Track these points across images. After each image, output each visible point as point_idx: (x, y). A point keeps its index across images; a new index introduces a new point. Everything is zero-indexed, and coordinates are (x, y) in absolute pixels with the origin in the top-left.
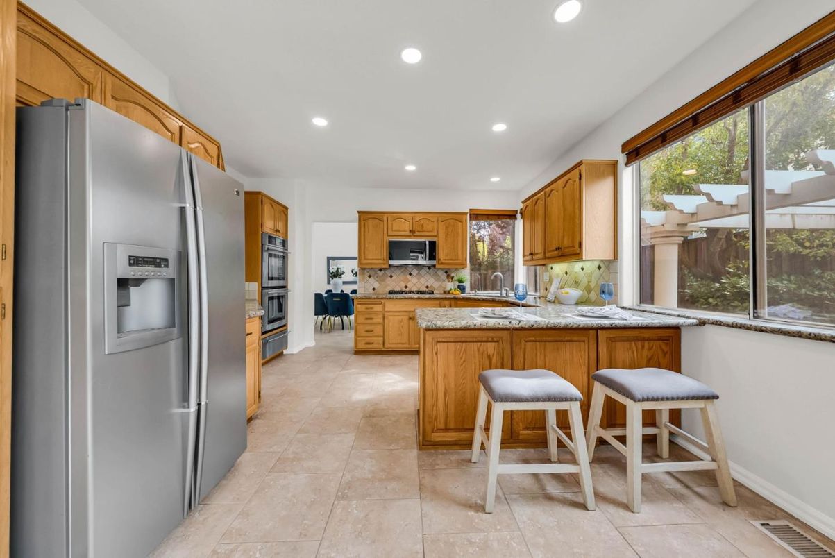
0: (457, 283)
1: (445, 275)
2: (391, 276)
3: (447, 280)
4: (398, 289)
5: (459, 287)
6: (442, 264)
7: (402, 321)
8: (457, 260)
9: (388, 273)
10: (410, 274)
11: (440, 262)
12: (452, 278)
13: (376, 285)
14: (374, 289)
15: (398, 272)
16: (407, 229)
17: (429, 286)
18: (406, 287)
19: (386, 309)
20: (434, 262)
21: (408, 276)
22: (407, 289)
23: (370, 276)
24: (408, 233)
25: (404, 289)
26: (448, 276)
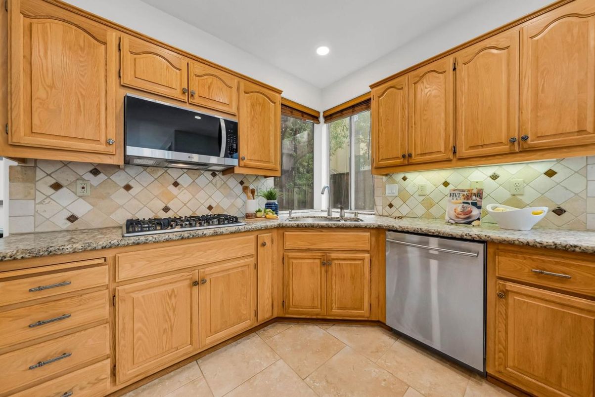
0: (265, 201)
1: (240, 187)
2: (128, 188)
3: (243, 196)
4: (145, 214)
5: (268, 206)
6: (246, 167)
7: (172, 295)
8: (269, 162)
9: (120, 179)
10: (176, 184)
11: (242, 163)
12: (253, 192)
13: (81, 208)
14: (72, 219)
15: (146, 178)
16: (176, 84)
17: (214, 205)
18: (166, 209)
19: (122, 275)
20: (233, 162)
21: (172, 188)
22: (170, 215)
23: (57, 186)
24: (177, 94)
25: (163, 215)
26: (245, 189)
